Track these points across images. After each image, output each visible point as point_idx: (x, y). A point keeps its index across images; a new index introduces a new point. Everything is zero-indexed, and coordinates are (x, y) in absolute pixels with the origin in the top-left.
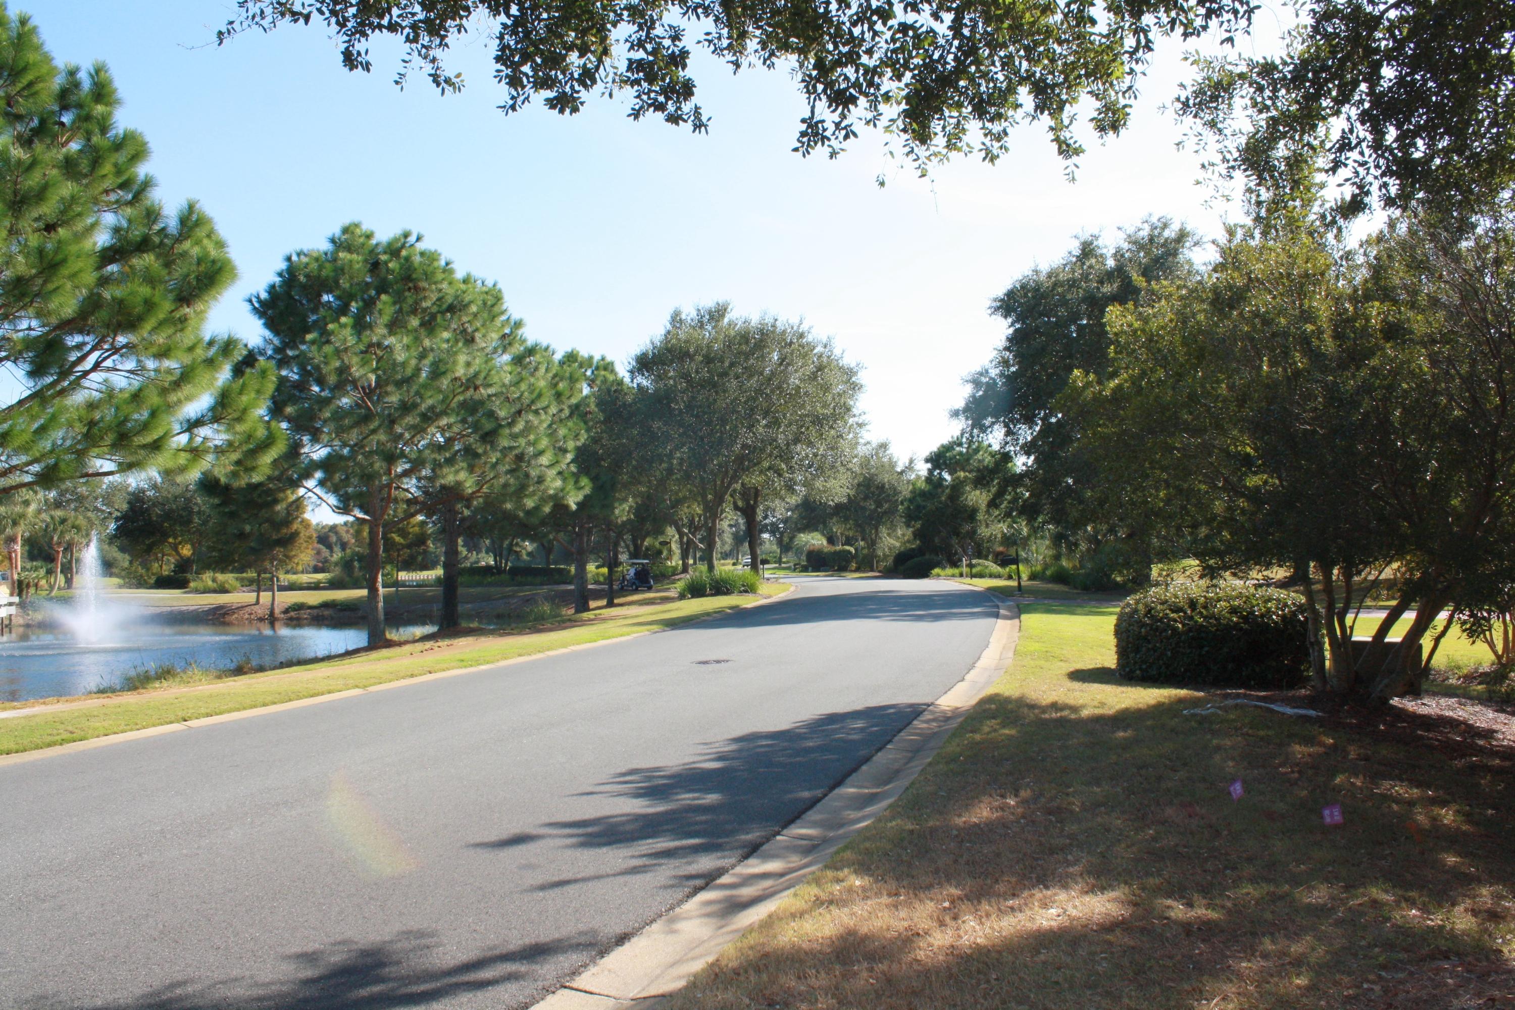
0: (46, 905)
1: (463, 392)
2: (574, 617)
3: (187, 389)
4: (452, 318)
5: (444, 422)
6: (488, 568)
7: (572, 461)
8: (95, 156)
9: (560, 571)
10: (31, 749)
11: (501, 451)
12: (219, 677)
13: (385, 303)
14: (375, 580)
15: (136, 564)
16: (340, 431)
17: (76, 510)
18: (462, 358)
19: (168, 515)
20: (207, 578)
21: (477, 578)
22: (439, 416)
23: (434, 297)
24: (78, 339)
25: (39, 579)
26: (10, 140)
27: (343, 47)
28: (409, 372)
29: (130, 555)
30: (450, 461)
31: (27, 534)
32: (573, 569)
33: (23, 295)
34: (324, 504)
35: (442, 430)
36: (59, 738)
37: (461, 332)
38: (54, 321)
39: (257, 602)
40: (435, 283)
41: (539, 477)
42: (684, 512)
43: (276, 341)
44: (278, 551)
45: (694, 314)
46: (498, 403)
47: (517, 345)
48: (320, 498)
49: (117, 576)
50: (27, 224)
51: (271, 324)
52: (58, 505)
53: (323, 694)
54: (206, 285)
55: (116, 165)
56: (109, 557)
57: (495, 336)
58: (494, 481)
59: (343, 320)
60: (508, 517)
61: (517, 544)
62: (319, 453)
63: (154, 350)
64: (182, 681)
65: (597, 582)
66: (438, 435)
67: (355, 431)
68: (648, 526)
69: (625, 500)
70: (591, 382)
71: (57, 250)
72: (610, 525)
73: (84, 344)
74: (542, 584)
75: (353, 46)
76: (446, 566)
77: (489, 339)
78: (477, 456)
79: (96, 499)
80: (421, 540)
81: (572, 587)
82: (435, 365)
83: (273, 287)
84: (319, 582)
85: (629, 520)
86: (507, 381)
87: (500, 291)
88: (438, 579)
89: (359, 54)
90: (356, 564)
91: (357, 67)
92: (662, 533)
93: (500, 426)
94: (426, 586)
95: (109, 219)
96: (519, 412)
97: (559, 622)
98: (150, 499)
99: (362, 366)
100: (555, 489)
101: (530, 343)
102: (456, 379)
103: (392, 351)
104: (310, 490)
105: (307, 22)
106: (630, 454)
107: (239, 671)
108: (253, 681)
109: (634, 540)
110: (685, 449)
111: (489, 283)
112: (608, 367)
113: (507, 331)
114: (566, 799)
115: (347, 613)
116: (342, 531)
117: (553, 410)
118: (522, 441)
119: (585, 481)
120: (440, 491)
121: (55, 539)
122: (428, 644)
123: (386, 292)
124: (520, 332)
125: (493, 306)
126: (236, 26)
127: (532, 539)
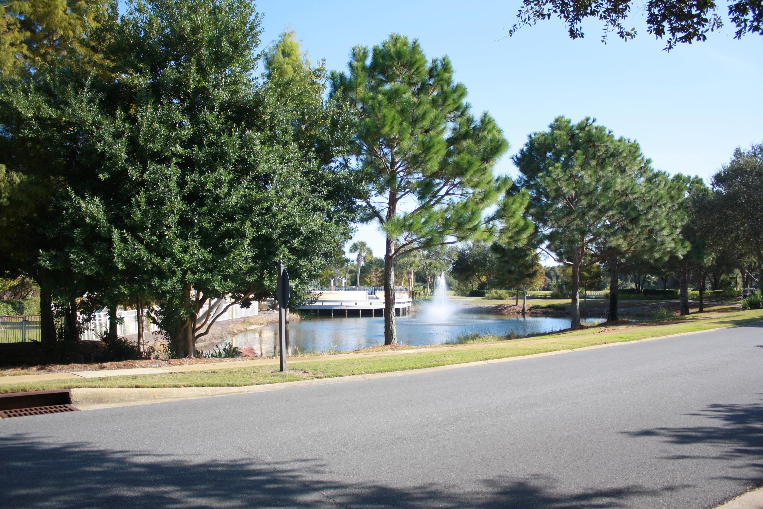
0: (432, 439)
1: (620, 198)
2: (680, 317)
3: (487, 202)
4: (613, 160)
5: (610, 213)
6: (632, 290)
7: (680, 233)
8: (445, 96)
9: (671, 292)
10: (422, 368)
11: (641, 228)
12: (500, 340)
13: (579, 154)
14: (575, 295)
15: (461, 284)
16: (558, 219)
17: (435, 259)
18: (619, 180)
19: (475, 262)
20: (493, 291)
21: (627, 295)
22: (607, 210)
23: (603, 149)
24: (437, 181)
25: (420, 290)
26: (411, 94)
27: (569, 28)
28: (592, 188)
29: (459, 281)
30: (614, 234)
31: (416, 271)
32: (679, 292)
33: (417, 163)
34: (550, 257)
35: (609, 218)
36: (432, 364)
37: (618, 167)
38: (429, 173)
39: (517, 304)
40: (604, 143)
41: (662, 242)
42: (745, 261)
43: (525, 177)
44: (527, 280)
45: (750, 149)
46: (639, 203)
47: (648, 172)
48: (548, 254)
49: (453, 290)
50: (418, 131)
51: (523, 170)
52: (428, 257)
53: (551, 351)
54: (495, 153)
55: (453, 100)
56: (449, 281)
57: (636, 168)
58: (638, 244)
59: (557, 165)
60: (645, 263)
61: (649, 278)
62: (547, 231)
63: (472, 184)
64: (483, 341)
65: (692, 299)
66: (607, 221)
67: (565, 219)
68: (724, 268)
69: (710, 254)
70: (690, 190)
71: (430, 141)
72: (701, 267)
73: (440, 183)
74: (662, 299)
75: (574, 26)
76: (611, 289)
77: (633, 170)
78: (628, 230)
79: (444, 254)
80: (598, 275)
81: (679, 301)
82: (605, 184)
83: (522, 150)
84: (546, 295)
85: (712, 265)
86: (643, 191)
87: (638, 144)
88: (606, 296)
89: (577, 30)
90: (564, 287)
91: (577, 37)
92: (732, 272)
93: (640, 215)
94: (600, 298)
95: (451, 125)
96: (650, 207)
97: (672, 320)
98: (467, 255)
99: (567, 187)
100: (671, 248)
101: (655, 171)
102: (616, 191)
103: (582, 179)
104: (543, 250)
105: (549, 18)
106: (713, 228)
107: (509, 337)
108: (517, 343)
109: (714, 276)
110: (746, 225)
111: (632, 141)
112: (699, 181)
113: (643, 165)
114: (684, 416)
115: (560, 311)
116: (557, 270)
117: (669, 205)
118: (653, 223)
119: (687, 244)
120: (608, 250)
121: (427, 272)
122: (603, 329)
123: (579, 149)
124: (650, 165)
125: (635, 152)
126: (517, 26)
127: (657, 274)
